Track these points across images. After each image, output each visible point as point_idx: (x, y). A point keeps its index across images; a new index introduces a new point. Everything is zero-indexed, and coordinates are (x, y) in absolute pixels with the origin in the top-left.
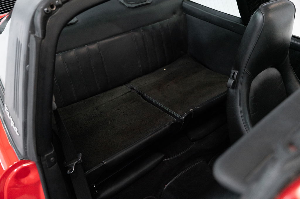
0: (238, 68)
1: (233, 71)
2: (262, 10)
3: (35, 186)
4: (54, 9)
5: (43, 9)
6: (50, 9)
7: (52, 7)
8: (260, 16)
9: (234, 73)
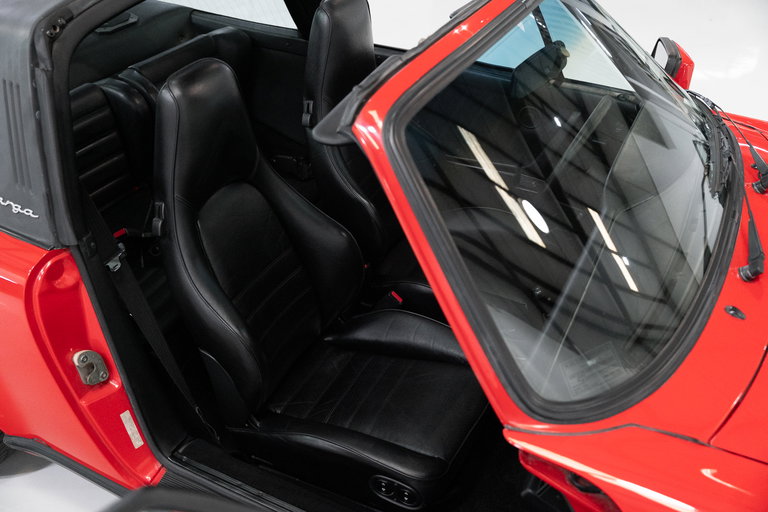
0: (311, 97)
1: (305, 102)
2: (325, 7)
3: (76, 287)
4: (58, 30)
5: (44, 32)
6: (52, 31)
7: (55, 29)
8: (323, 17)
9: (308, 105)
